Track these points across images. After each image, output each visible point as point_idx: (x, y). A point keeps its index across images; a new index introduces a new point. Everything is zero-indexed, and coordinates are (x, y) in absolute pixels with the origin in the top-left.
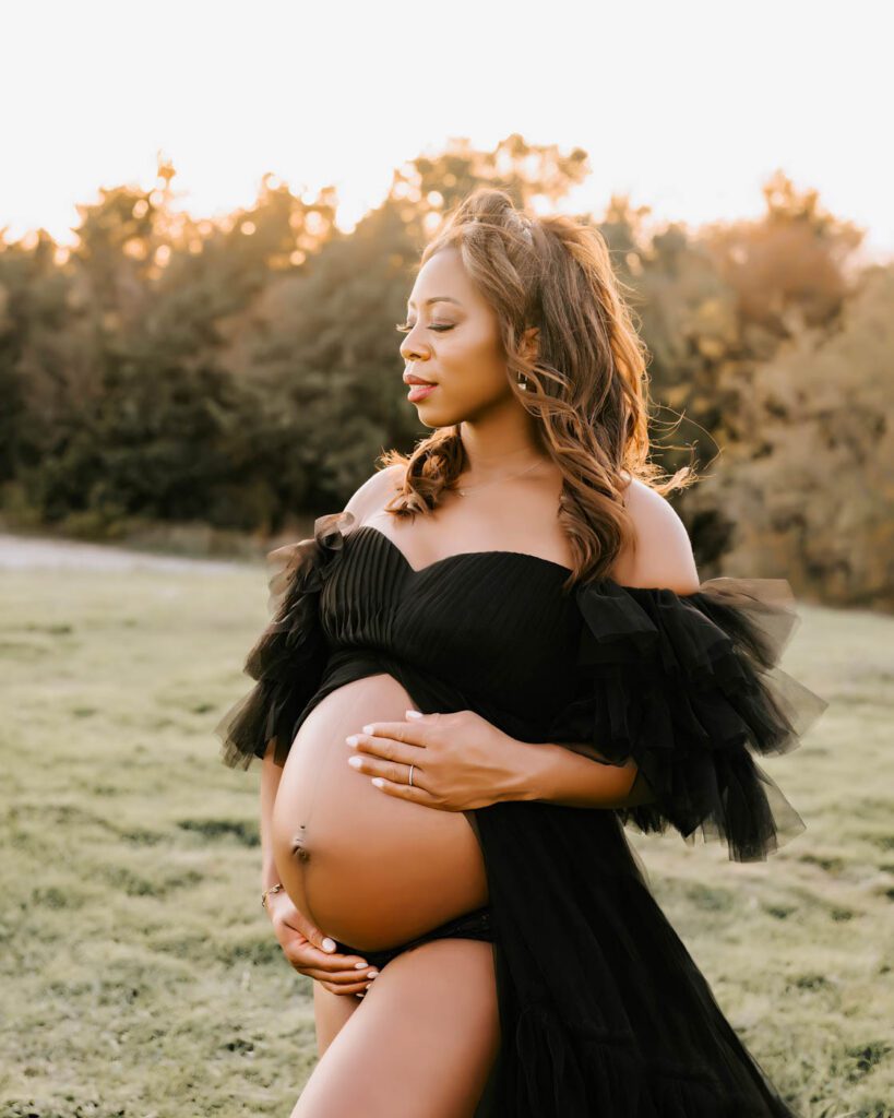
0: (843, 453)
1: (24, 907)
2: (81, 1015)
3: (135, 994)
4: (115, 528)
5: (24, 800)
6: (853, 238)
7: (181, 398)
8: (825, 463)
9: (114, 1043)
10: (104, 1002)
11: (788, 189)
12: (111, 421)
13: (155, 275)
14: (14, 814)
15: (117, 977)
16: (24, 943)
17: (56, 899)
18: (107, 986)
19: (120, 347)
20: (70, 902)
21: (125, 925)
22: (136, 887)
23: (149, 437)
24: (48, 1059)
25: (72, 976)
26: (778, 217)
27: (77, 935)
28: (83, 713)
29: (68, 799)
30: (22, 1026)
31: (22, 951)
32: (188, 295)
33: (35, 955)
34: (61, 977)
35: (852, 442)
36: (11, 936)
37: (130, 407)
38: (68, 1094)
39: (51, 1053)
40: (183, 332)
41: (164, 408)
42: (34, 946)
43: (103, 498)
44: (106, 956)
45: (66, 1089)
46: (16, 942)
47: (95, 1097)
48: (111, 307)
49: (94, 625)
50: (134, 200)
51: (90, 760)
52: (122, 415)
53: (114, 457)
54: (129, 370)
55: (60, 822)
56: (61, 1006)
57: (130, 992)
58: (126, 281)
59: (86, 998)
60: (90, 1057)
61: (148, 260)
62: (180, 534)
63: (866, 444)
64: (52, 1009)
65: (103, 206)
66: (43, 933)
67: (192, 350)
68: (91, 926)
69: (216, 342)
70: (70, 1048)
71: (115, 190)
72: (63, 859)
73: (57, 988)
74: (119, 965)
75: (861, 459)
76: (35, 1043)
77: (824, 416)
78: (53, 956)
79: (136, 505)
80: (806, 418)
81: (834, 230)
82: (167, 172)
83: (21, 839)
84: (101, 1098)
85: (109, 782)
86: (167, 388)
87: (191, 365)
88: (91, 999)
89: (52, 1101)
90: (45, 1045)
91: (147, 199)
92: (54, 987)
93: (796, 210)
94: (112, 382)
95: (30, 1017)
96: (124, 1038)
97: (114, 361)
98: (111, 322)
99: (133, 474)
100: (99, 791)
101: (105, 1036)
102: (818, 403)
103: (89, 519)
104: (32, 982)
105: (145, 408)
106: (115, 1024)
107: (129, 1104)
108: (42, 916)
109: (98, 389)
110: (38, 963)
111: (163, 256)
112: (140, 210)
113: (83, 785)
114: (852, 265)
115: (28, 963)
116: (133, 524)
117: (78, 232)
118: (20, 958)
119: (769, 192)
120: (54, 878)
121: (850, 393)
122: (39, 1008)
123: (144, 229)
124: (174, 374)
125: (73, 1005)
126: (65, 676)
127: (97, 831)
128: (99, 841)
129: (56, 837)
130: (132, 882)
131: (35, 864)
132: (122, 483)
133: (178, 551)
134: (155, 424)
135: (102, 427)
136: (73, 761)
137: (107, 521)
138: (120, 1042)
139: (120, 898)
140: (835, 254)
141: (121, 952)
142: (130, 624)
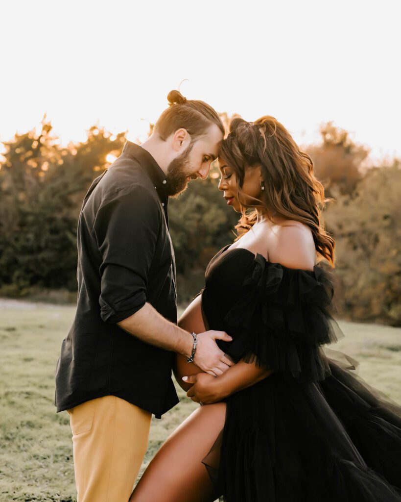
0: (360, 251)
1: (18, 428)
2: (47, 466)
3: (68, 459)
4: (24, 292)
5: (10, 390)
6: (363, 154)
7: (54, 231)
8: (352, 257)
9: (62, 475)
10: (55, 462)
11: (333, 131)
12: (22, 242)
13: (42, 175)
14: (7, 394)
15: (61, 452)
16: (20, 441)
17: (30, 425)
18: (56, 456)
19: (26, 208)
20: (37, 426)
21: (61, 435)
22: (63, 421)
23: (40, 249)
24: (36, 481)
25: (42, 452)
26: (328, 144)
27: (41, 438)
28: (27, 360)
29: (28, 389)
30: (23, 469)
31: (19, 444)
32: (57, 183)
33: (24, 445)
34: (37, 452)
35: (364, 247)
36: (14, 438)
37: (31, 236)
38: (47, 492)
39: (37, 479)
40: (56, 201)
41: (47, 236)
42: (24, 442)
43: (18, 278)
44: (55, 445)
45: (46, 490)
46: (17, 440)
47: (58, 492)
48: (22, 190)
49: (25, 328)
50: (32, 141)
51: (36, 376)
52: (28, 240)
53: (23, 259)
54: (30, 218)
55: (26, 398)
56: (38, 463)
57: (66, 458)
58: (28, 177)
59: (48, 460)
60: (53, 480)
61: (39, 168)
62: (54, 294)
63: (371, 248)
64: (35, 464)
65: (17, 143)
66: (27, 437)
67: (60, 210)
68: (47, 435)
69: (70, 205)
70: (44, 477)
71: (23, 136)
72: (30, 411)
73: (36, 457)
74: (61, 448)
75: (368, 255)
76: (30, 476)
77: (351, 235)
78: (32, 445)
79: (33, 282)
80: (343, 236)
81: (355, 150)
82: (48, 128)
83: (12, 403)
84: (60, 492)
85: (45, 383)
86: (47, 227)
87: (59, 216)
88: (51, 460)
89: (41, 494)
90: (34, 476)
91: (38, 140)
92: (34, 456)
93: (337, 141)
94: (22, 224)
95: (26, 466)
96: (66, 474)
97: (24, 214)
98: (21, 196)
99: (32, 267)
100: (41, 387)
101: (58, 473)
102: (347, 229)
103: (13, 287)
104: (25, 455)
105: (38, 236)
106: (62, 469)
107: (72, 495)
108: (25, 431)
109: (16, 228)
110: (26, 448)
111: (45, 167)
112: (35, 145)
113: (35, 385)
114: (363, 167)
115: (22, 448)
116: (32, 290)
117: (5, 155)
118: (19, 447)
119: (324, 133)
120: (28, 417)
121: (363, 224)
122: (30, 463)
123: (36, 153)
124: (51, 220)
125: (43, 463)
126: (16, 347)
127: (43, 401)
128: (45, 404)
129: (27, 403)
130: (61, 420)
131: (19, 412)
132: (28, 271)
133: (54, 302)
134: (43, 244)
135: (18, 245)
136: (28, 376)
137: (21, 288)
138: (65, 475)
139: (57, 425)
140: (355, 161)
141: (60, 444)
142: (41, 327)
